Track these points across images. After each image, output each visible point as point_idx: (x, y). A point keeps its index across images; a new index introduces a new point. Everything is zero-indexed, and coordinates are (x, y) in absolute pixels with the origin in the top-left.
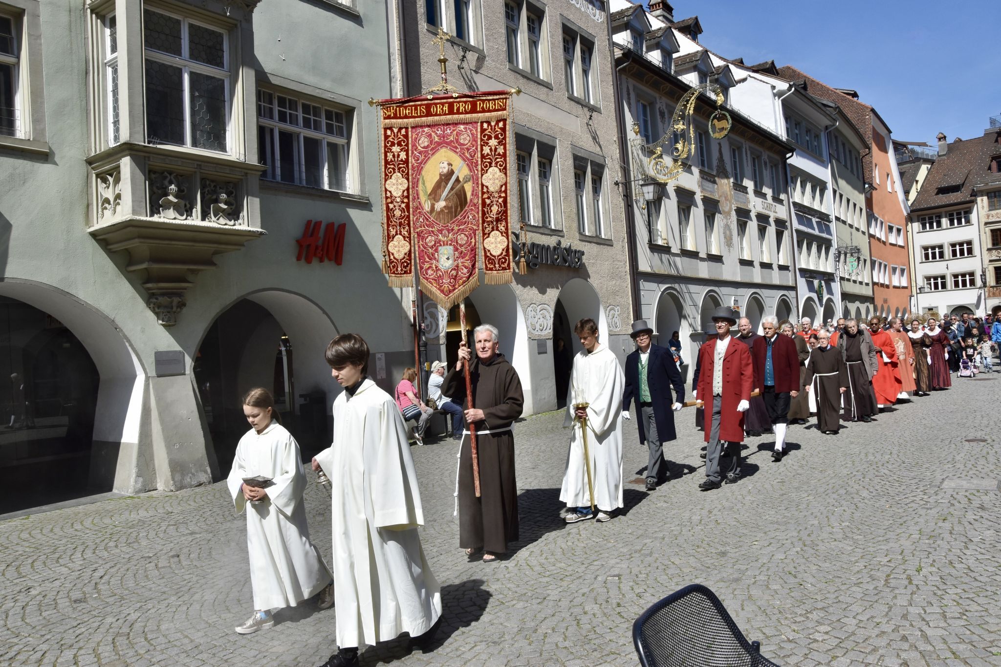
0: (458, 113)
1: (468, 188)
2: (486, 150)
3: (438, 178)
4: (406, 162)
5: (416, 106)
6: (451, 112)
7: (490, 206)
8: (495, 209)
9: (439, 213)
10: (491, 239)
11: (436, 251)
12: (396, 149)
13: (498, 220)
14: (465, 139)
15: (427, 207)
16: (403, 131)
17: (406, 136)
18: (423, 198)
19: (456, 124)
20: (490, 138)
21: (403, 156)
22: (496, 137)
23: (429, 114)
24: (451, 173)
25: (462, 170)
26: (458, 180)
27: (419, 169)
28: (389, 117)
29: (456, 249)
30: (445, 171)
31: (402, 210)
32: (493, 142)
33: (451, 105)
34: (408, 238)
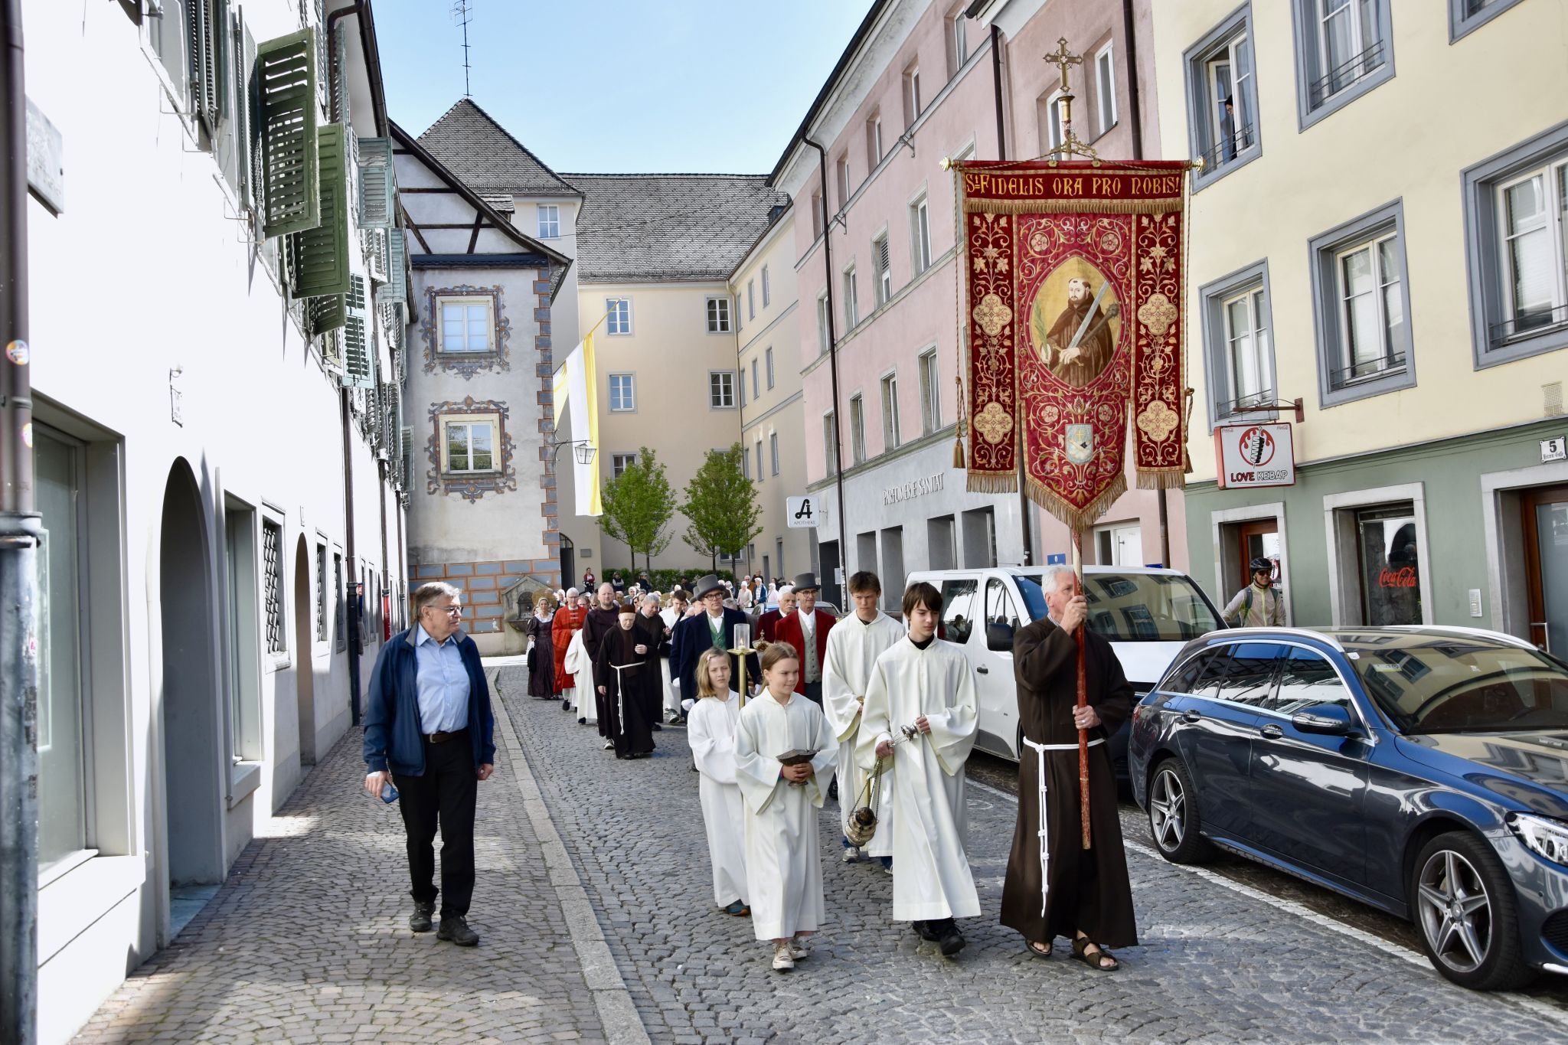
0: (1100, 195)
1: (1115, 325)
2: (1146, 264)
3: (1066, 306)
4: (1009, 276)
5: (1026, 178)
6: (1087, 193)
7: (1151, 358)
8: (1158, 363)
9: (1067, 368)
10: (1149, 414)
11: (1062, 431)
12: (991, 252)
13: (1162, 382)
14: (1112, 242)
15: (1045, 356)
16: (1003, 222)
17: (1008, 230)
18: (1037, 341)
19: (1095, 216)
20: (1152, 243)
21: (1003, 265)
22: (1164, 243)
23: (1049, 194)
24: (1089, 300)
25: (1105, 298)
26: (1099, 312)
27: (1032, 287)
28: (977, 194)
29: (1096, 430)
30: (1080, 295)
31: (1002, 360)
32: (1158, 251)
33: (1087, 180)
34: (1010, 408)
